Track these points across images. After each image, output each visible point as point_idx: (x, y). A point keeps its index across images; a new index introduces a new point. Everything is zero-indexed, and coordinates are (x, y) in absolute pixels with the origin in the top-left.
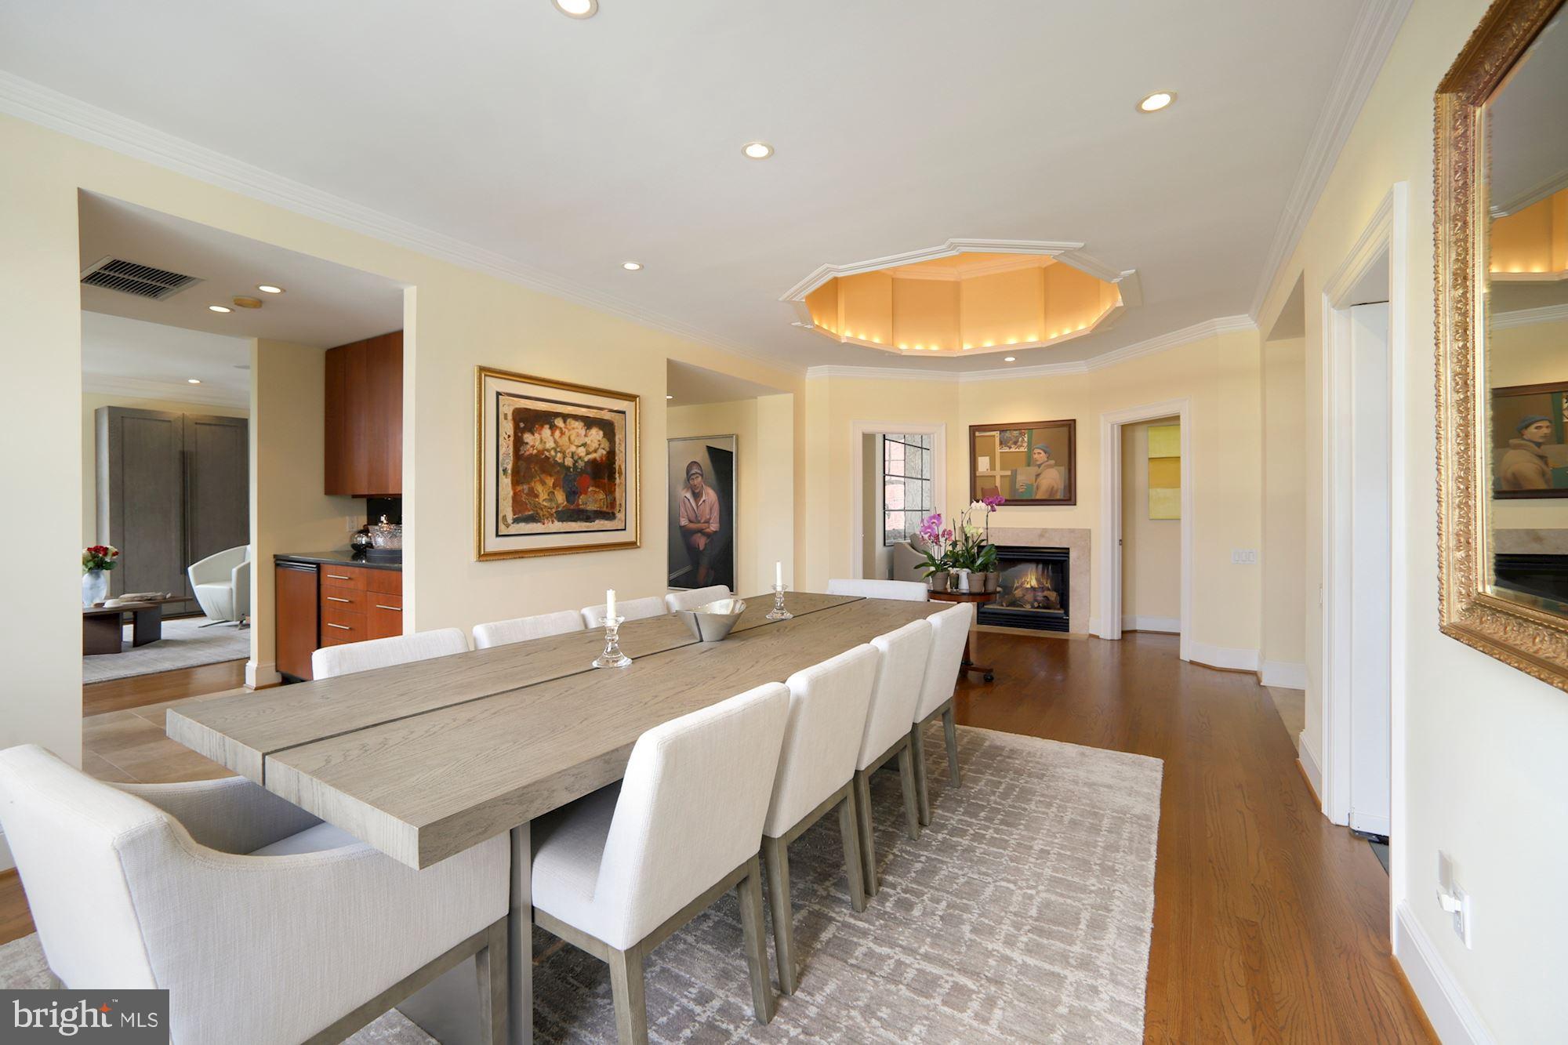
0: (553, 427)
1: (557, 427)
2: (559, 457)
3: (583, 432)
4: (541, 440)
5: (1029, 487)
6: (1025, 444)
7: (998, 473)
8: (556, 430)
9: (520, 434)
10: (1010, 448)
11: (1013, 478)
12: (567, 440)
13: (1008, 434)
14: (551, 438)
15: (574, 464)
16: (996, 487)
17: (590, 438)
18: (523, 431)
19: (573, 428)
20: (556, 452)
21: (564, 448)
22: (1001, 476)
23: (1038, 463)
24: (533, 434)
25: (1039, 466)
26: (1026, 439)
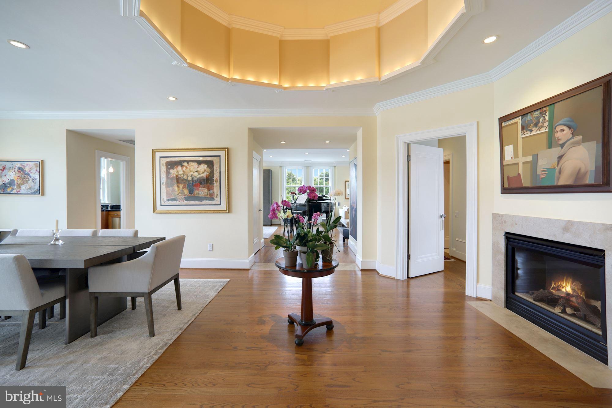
0: (182, 166)
1: (184, 166)
2: (185, 177)
3: (197, 166)
4: (177, 171)
5: (551, 171)
6: (546, 124)
7: (521, 159)
8: (183, 167)
9: (168, 170)
10: (531, 131)
11: (534, 164)
12: (189, 170)
13: (529, 117)
14: (182, 170)
15: (192, 179)
16: (519, 174)
17: (200, 168)
18: (170, 169)
19: (192, 165)
20: (184, 175)
21: (187, 173)
22: (524, 163)
23: (561, 142)
24: (174, 170)
25: (562, 146)
26: (547, 118)
